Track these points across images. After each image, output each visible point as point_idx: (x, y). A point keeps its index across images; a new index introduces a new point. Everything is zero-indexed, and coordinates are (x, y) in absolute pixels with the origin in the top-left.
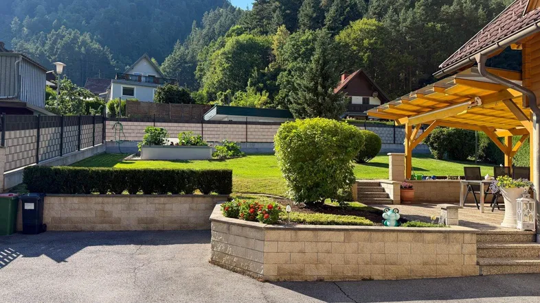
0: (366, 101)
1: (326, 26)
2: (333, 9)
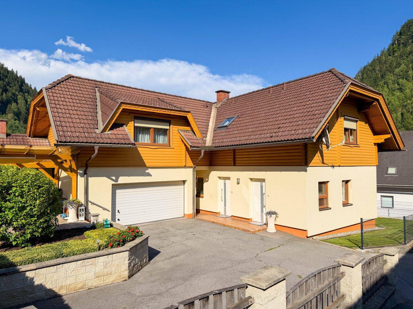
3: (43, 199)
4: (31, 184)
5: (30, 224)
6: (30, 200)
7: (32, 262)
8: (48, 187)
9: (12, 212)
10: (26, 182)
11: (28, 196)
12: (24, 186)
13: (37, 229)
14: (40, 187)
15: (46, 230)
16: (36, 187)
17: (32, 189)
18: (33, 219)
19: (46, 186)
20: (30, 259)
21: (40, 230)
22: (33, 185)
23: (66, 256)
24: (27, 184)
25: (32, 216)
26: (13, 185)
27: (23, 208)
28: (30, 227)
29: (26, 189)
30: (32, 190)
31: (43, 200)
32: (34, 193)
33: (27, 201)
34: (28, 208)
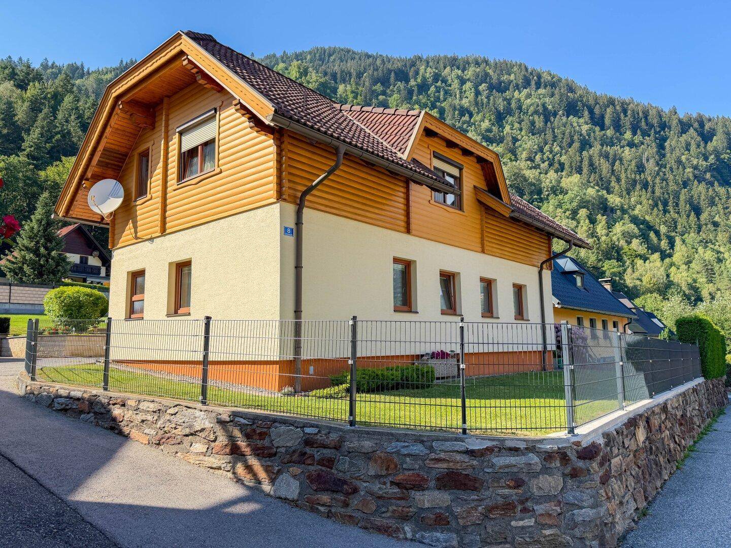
0: (84, 261)
1: (25, 153)
2: (35, 134)
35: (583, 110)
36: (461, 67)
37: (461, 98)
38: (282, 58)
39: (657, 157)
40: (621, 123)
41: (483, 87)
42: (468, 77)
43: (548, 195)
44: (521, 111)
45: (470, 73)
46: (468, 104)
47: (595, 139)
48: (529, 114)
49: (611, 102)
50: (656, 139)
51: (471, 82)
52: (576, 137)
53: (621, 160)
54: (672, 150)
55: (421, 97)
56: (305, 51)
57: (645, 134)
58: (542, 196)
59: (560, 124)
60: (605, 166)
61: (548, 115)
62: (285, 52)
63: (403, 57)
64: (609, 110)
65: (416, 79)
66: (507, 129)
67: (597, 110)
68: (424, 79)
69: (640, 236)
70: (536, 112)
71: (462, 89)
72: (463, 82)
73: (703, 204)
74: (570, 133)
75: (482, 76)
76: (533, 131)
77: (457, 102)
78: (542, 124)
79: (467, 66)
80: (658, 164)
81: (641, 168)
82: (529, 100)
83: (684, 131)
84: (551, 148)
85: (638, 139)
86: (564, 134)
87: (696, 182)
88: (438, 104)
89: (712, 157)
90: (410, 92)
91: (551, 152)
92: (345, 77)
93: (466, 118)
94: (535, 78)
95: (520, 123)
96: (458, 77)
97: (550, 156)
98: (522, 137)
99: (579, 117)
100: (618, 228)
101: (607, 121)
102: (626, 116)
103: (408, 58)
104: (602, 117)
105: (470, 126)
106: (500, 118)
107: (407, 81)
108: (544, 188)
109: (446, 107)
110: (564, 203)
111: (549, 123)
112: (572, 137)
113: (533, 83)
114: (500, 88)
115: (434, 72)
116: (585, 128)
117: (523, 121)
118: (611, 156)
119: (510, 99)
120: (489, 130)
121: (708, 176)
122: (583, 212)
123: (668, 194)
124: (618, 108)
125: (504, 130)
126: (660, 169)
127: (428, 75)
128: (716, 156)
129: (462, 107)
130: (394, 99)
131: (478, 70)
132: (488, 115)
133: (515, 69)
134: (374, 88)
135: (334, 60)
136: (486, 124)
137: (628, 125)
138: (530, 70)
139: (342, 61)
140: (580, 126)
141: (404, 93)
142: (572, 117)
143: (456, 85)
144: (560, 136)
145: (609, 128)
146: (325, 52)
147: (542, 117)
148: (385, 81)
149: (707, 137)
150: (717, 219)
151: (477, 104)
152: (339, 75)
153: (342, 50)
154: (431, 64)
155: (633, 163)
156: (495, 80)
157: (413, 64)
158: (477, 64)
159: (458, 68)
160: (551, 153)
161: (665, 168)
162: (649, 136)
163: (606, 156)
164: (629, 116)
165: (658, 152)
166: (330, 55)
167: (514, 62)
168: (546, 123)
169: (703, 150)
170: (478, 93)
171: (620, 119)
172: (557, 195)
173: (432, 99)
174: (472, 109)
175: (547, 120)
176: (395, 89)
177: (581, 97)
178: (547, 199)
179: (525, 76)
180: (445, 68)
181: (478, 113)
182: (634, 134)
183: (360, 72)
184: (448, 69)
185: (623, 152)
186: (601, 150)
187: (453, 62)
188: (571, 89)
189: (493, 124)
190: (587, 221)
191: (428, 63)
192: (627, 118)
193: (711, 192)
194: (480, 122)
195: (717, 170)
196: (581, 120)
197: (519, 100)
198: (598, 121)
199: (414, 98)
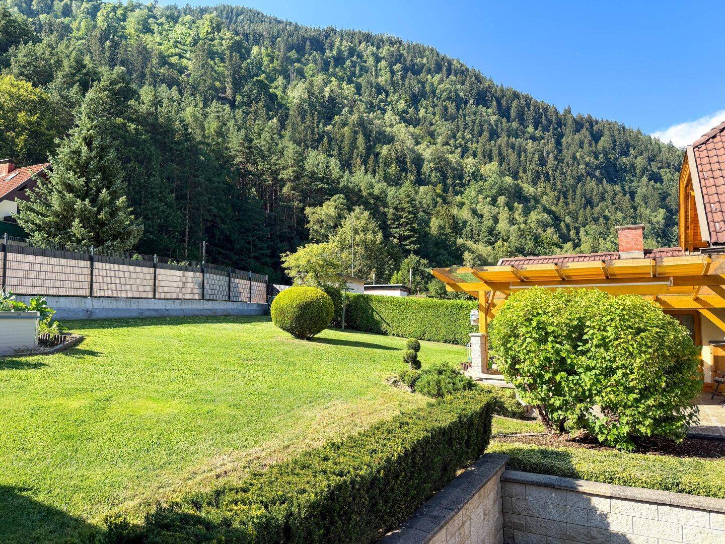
3: (648, 356)
4: (621, 324)
5: (626, 406)
6: (622, 356)
7: (611, 481)
8: (660, 332)
9: (589, 375)
10: (612, 320)
11: (616, 347)
12: (608, 328)
13: (641, 419)
14: (639, 331)
15: (665, 426)
16: (631, 330)
17: (622, 333)
18: (632, 396)
19: (655, 330)
20: (607, 474)
21: (648, 422)
22: (625, 326)
23: (689, 493)
24: (613, 324)
25: (629, 390)
26: (588, 323)
27: (611, 371)
28: (628, 412)
29: (610, 333)
30: (623, 336)
31: (648, 359)
32: (627, 342)
33: (615, 357)
34: (620, 373)
35: (491, 101)
36: (376, 44)
37: (377, 76)
38: (185, 10)
39: (556, 152)
40: (525, 116)
41: (397, 67)
42: (382, 55)
43: (469, 181)
44: (435, 96)
45: (384, 51)
46: (383, 83)
47: (502, 130)
48: (442, 99)
49: (516, 96)
50: (554, 134)
51: (386, 61)
52: (485, 127)
53: (525, 151)
54: (568, 146)
55: (337, 69)
56: (210, 6)
57: (546, 129)
58: (464, 181)
59: (472, 112)
60: (513, 157)
61: (460, 102)
62: (187, 5)
63: (317, 27)
64: (514, 103)
65: (331, 51)
66: (422, 111)
67: (504, 102)
68: (340, 51)
69: (552, 225)
70: (449, 98)
71: (377, 67)
72: (378, 60)
73: (595, 199)
74: (480, 122)
75: (396, 56)
76: (446, 117)
77: (373, 79)
78: (454, 111)
79: (381, 44)
80: (556, 159)
81: (542, 162)
82: (442, 86)
83: (577, 130)
84: (463, 135)
85: (538, 133)
86: (474, 122)
87: (589, 178)
88: (354, 79)
89: (602, 156)
90: (326, 64)
91: (463, 138)
92: (258, 39)
93: (383, 96)
94: (446, 64)
95: (433, 107)
96: (373, 54)
97: (462, 143)
98: (437, 121)
99: (488, 108)
100: (534, 216)
101: (513, 114)
102: (529, 110)
103: (322, 28)
104: (509, 109)
105: (387, 105)
106: (415, 100)
107: (323, 52)
108: (466, 173)
109: (363, 84)
110: (484, 189)
111: (461, 111)
112: (481, 125)
113: (444, 69)
114: (413, 70)
115: (349, 46)
116: (493, 118)
117: (436, 105)
118: (516, 148)
119: (425, 83)
120: (406, 112)
121: (598, 173)
122: (501, 200)
123: (566, 187)
124: (522, 102)
125: (419, 113)
126: (558, 163)
127: (343, 48)
128: (604, 155)
129: (378, 85)
130: (310, 68)
131: (392, 49)
132: (403, 96)
133: (427, 53)
134: (289, 54)
135: (243, 20)
136: (402, 105)
137: (531, 119)
138: (441, 57)
139: (251, 22)
140: (488, 116)
141: (320, 64)
142: (481, 106)
143: (371, 61)
144: (470, 124)
145: (514, 120)
146: (232, 11)
147: (454, 103)
148: (300, 49)
149: (596, 137)
150: (607, 213)
151: (393, 83)
152: (251, 37)
153: (251, 11)
154: (345, 37)
155: (536, 156)
156: (408, 62)
157: (327, 35)
158: (391, 43)
159: (373, 45)
160: (463, 140)
161: (562, 163)
162: (548, 131)
163: (513, 147)
164: (532, 111)
165: (556, 147)
166: (238, 15)
167: (426, 46)
168: (458, 110)
169: (594, 148)
170: (393, 73)
171: (524, 113)
172: (477, 182)
173: (348, 73)
174: (388, 88)
175: (458, 108)
176: (310, 58)
177: (489, 87)
178: (468, 185)
179: (436, 61)
180: (360, 43)
181: (394, 93)
182: (536, 128)
183: (273, 36)
184: (363, 45)
185: (526, 145)
186: (508, 141)
187: (367, 38)
188: (479, 80)
189: (408, 106)
190: (506, 208)
191: (342, 36)
192: (530, 112)
193: (601, 189)
194: (397, 102)
195: (605, 168)
196: (490, 111)
197: (433, 85)
198: (504, 112)
199: (331, 69)
